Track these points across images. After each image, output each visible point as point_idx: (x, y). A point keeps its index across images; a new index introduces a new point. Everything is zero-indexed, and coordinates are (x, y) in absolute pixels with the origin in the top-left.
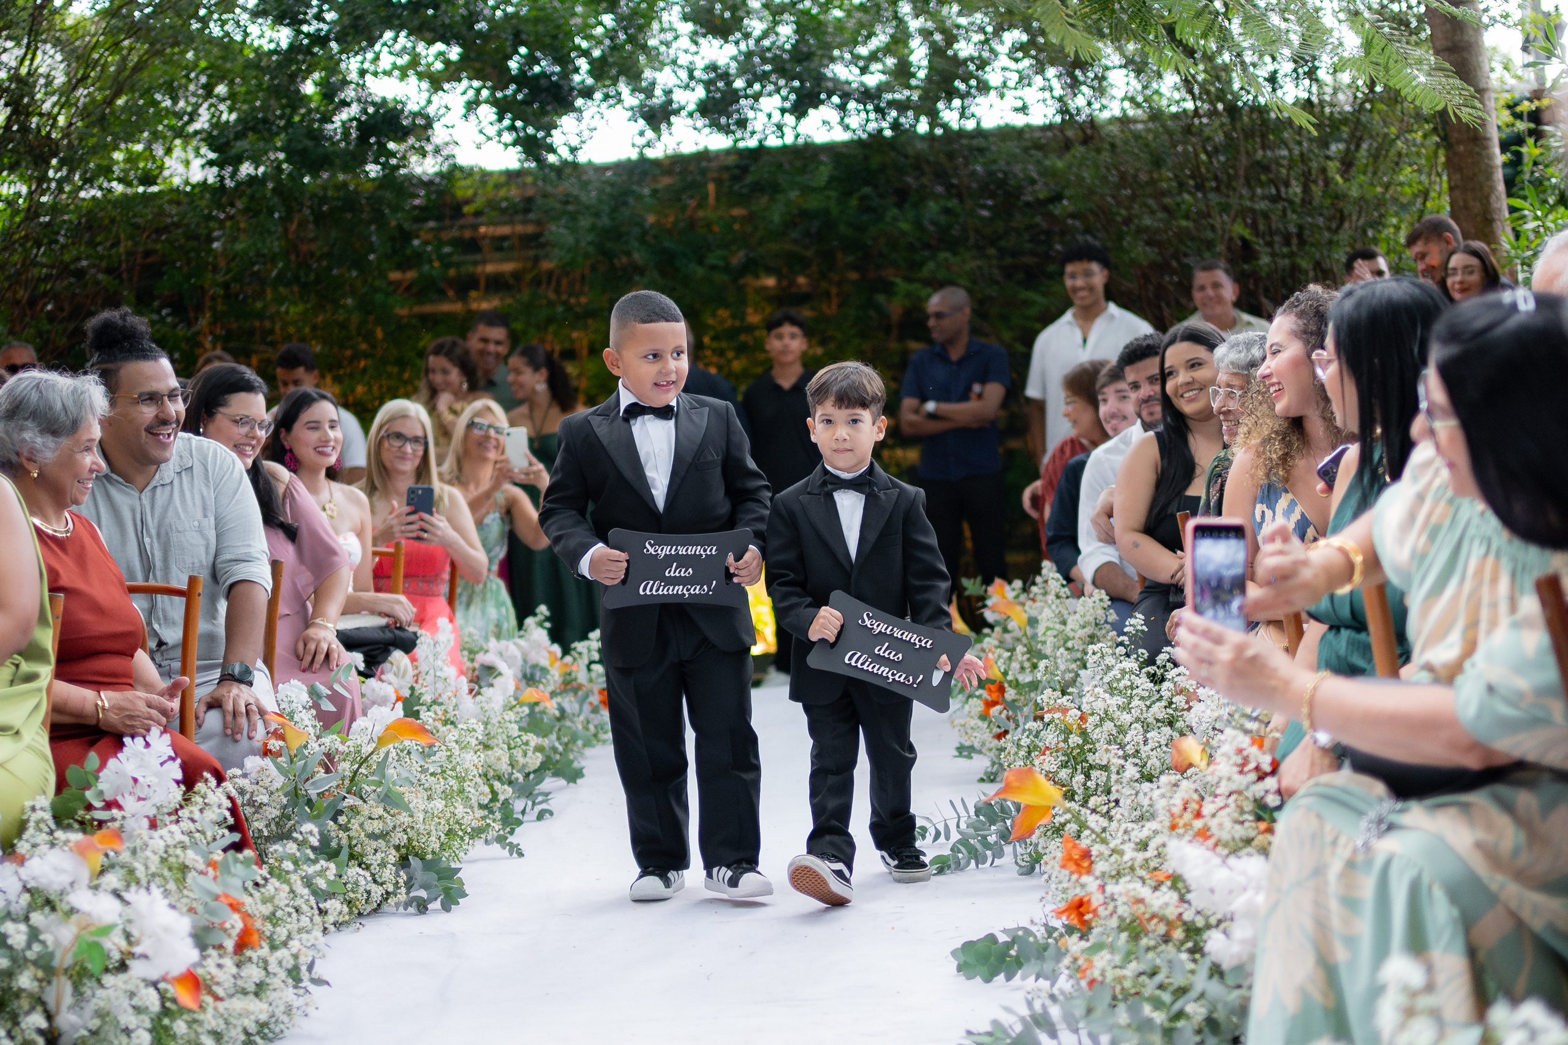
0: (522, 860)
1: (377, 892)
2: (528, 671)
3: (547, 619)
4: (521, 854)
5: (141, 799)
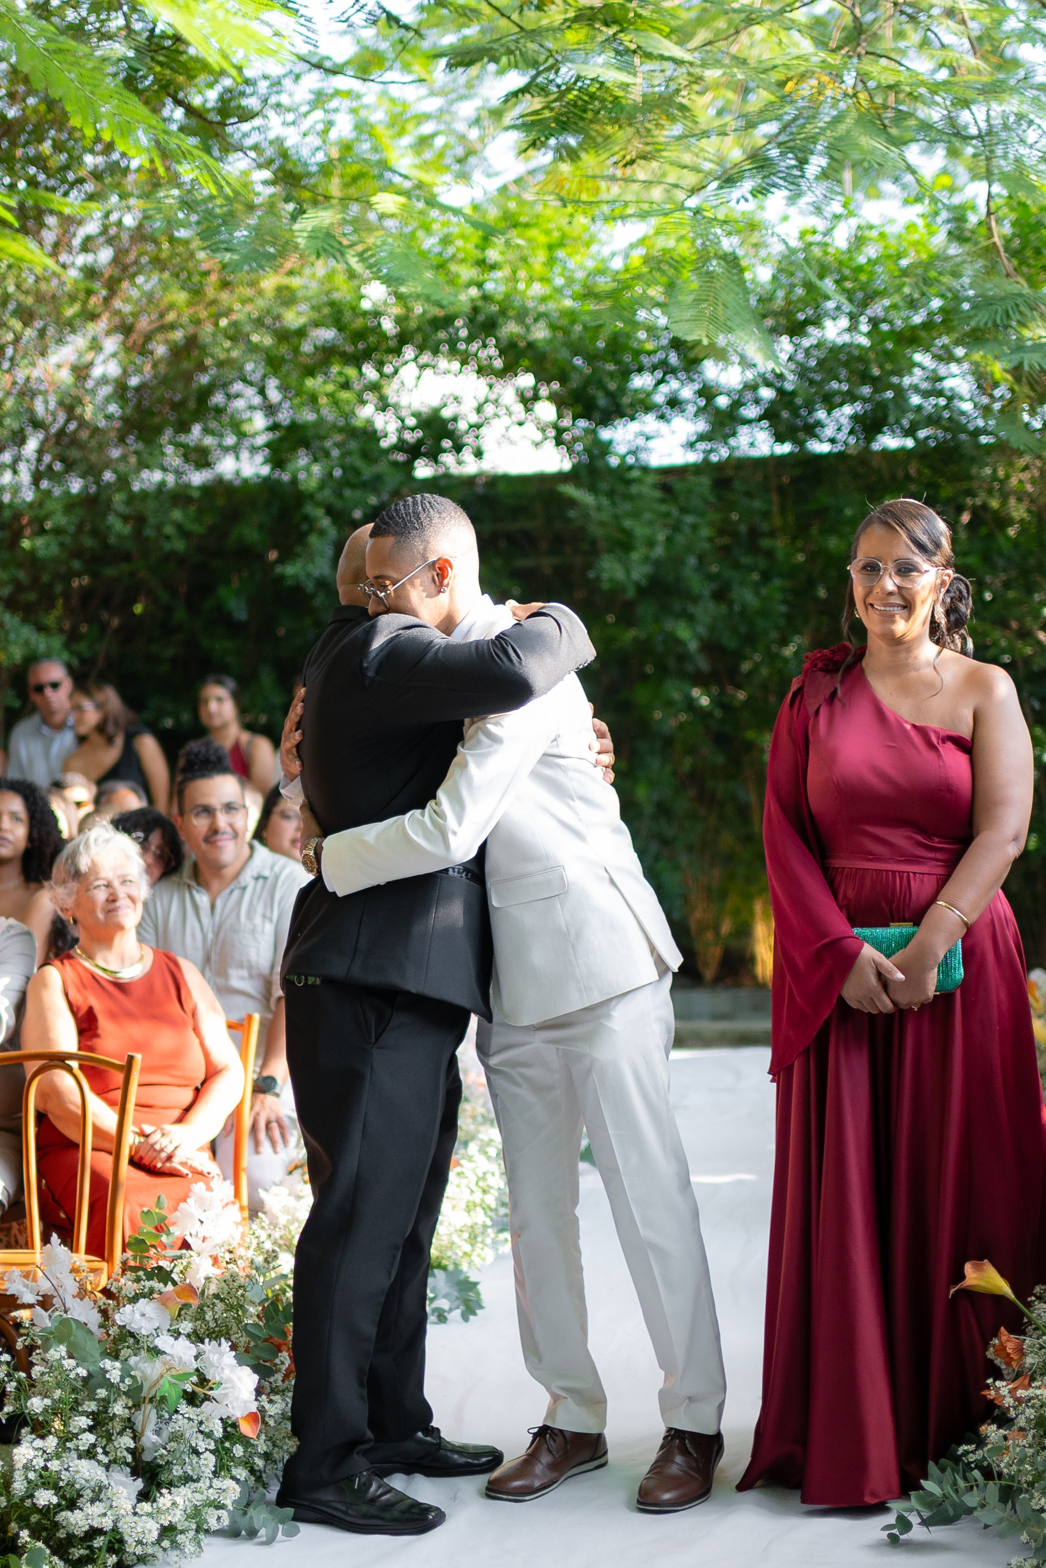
5: (204, 1239)
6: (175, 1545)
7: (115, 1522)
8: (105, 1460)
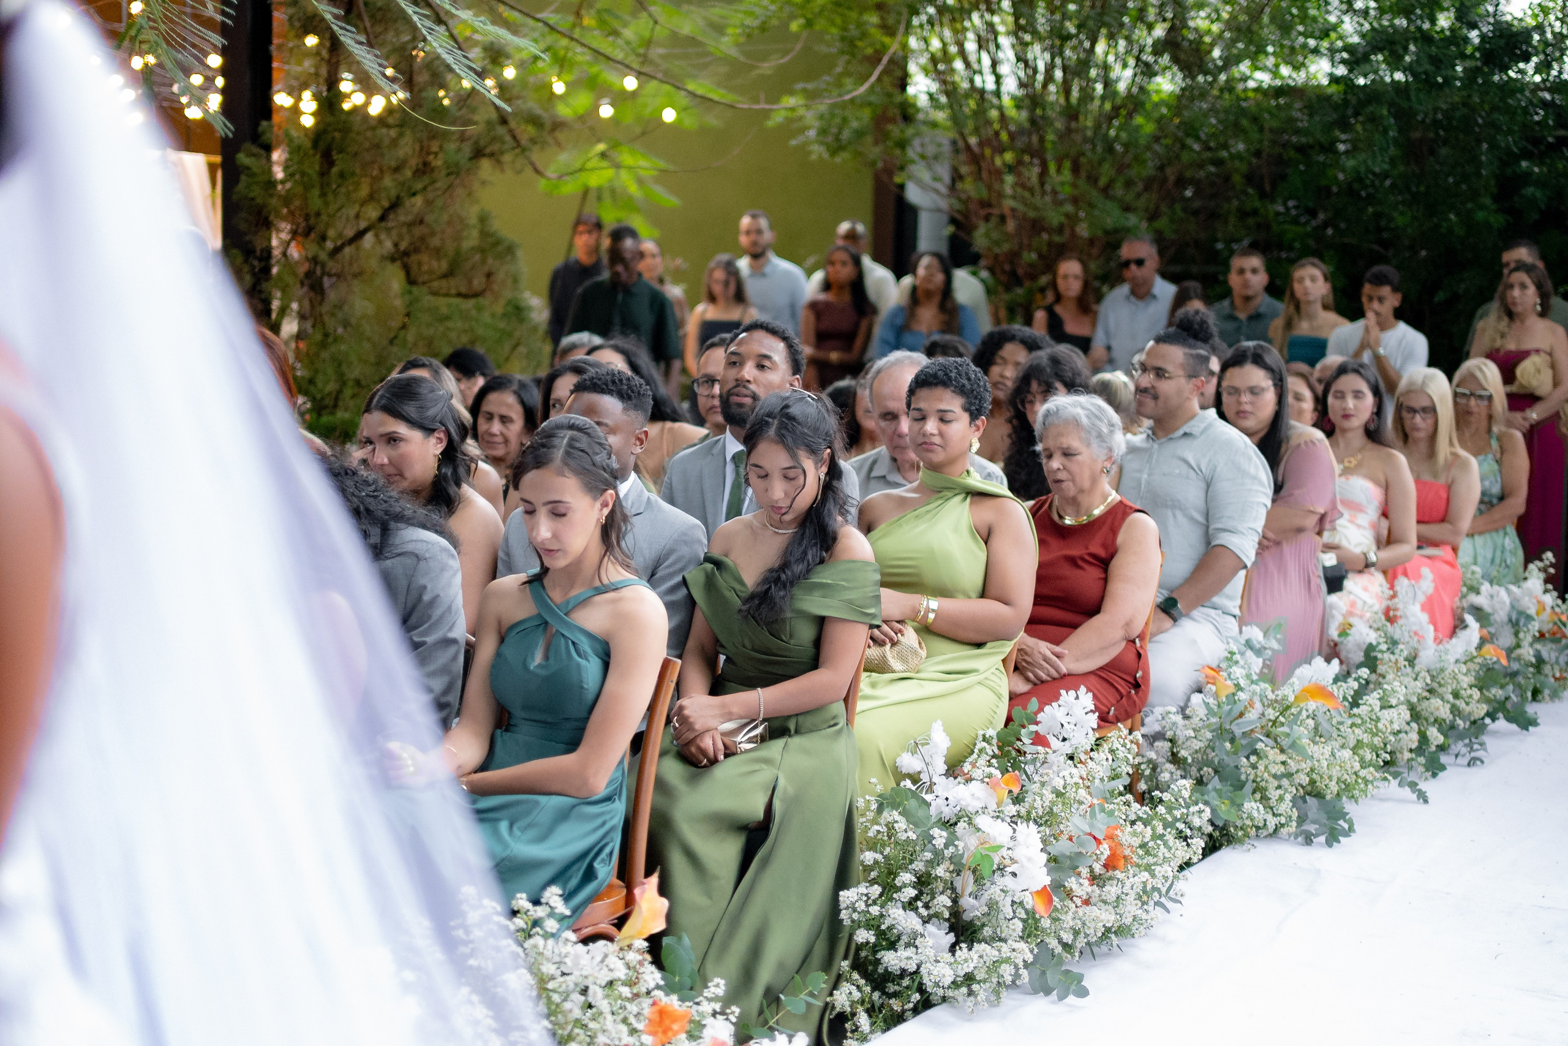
0: (1425, 806)
1: (1272, 822)
2: (1514, 618)
3: (1552, 565)
4: (1426, 801)
5: (1064, 740)
6: (971, 993)
7: (919, 967)
8: (924, 912)
